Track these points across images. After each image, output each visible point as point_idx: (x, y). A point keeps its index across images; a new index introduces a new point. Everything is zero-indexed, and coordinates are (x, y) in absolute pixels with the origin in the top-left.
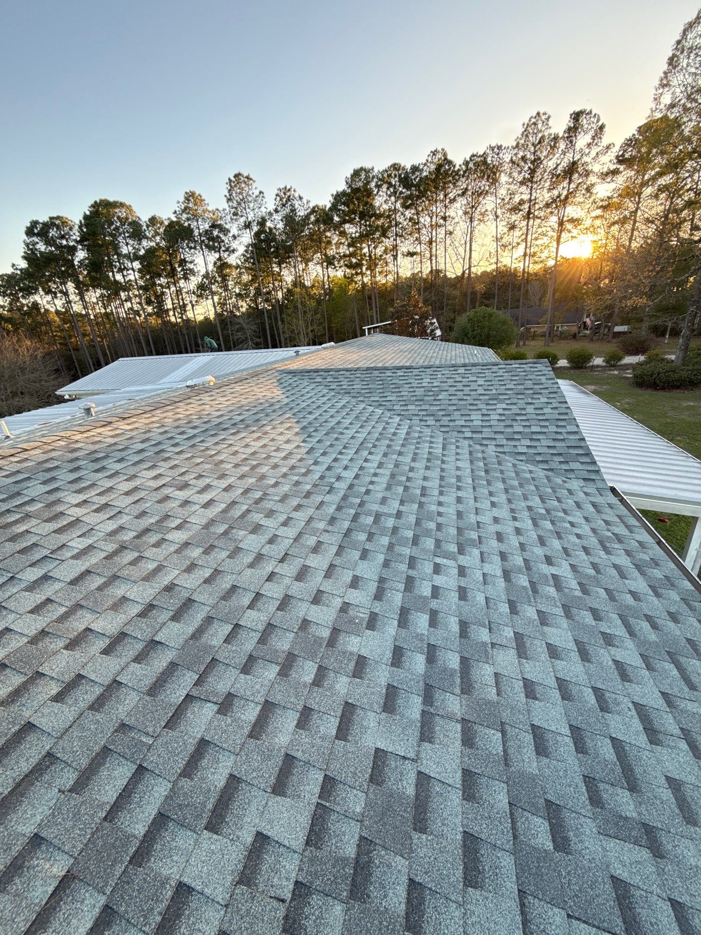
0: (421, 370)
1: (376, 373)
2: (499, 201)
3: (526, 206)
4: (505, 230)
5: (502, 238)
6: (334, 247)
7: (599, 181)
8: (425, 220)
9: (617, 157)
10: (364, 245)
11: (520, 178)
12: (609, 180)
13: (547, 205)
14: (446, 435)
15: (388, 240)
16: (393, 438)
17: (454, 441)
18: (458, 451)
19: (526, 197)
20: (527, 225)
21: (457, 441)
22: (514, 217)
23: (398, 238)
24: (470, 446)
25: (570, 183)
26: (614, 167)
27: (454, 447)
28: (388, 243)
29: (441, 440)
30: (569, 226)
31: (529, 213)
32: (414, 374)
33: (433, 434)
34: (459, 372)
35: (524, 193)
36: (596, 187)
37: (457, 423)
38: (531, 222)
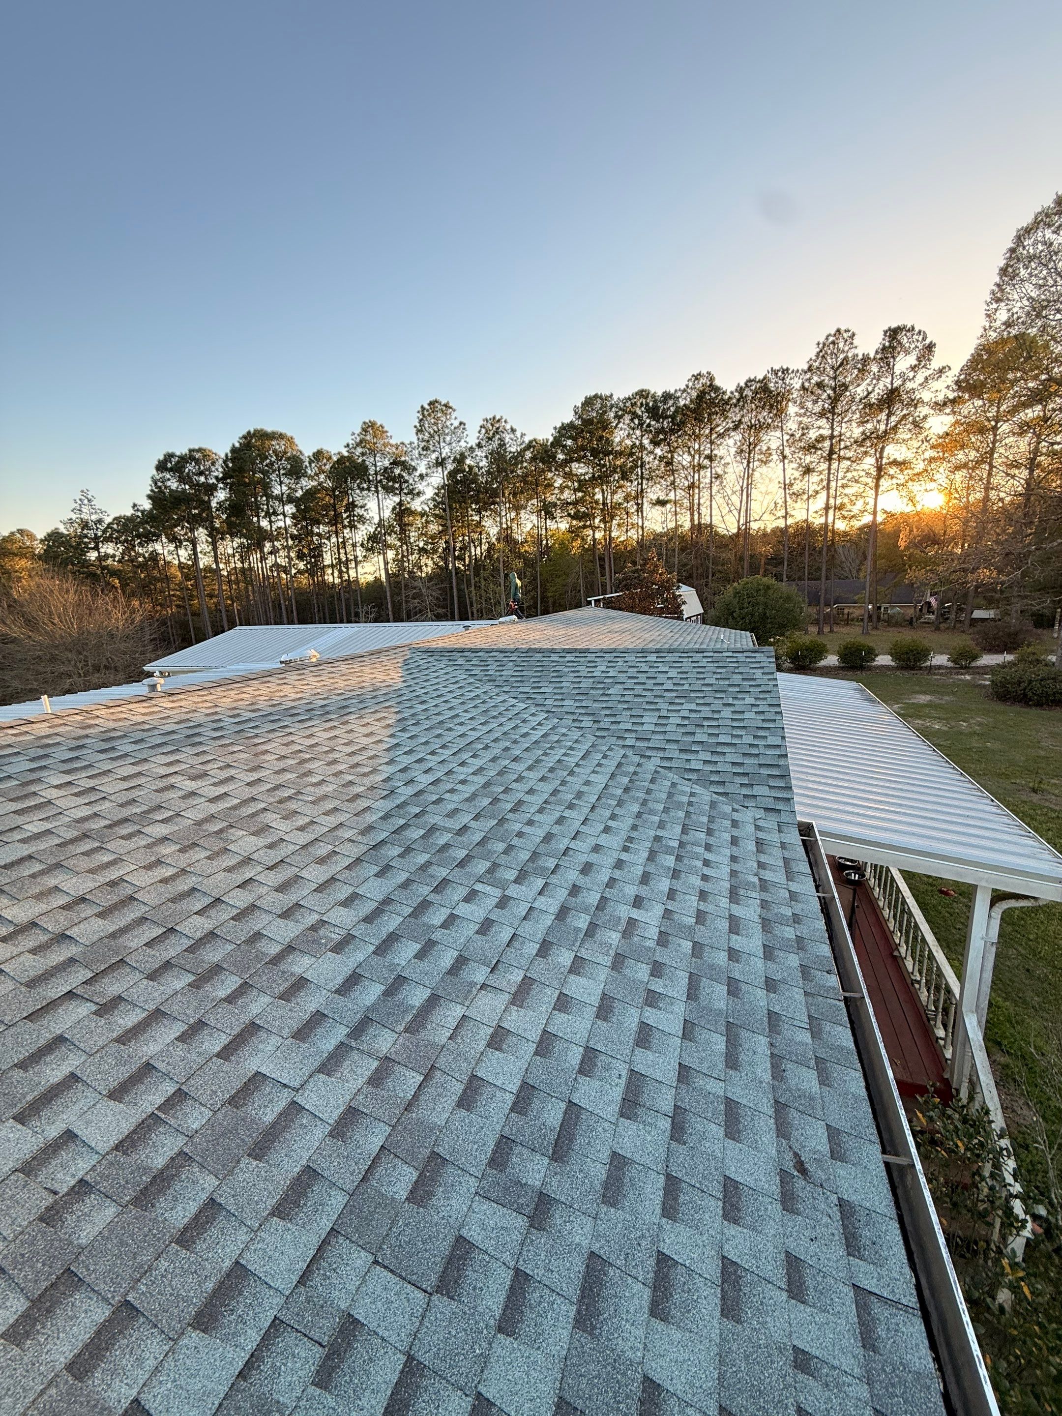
2: (786, 437)
3: (827, 444)
4: (797, 474)
5: (791, 485)
6: (557, 491)
7: (932, 412)
8: (683, 459)
9: (958, 383)
10: (597, 490)
11: (817, 408)
12: (948, 411)
13: (859, 443)
15: (629, 484)
19: (826, 432)
20: (829, 469)
22: (808, 459)
23: (645, 482)
25: (889, 416)
26: (956, 394)
28: (631, 488)
30: (892, 471)
31: (831, 452)
35: (822, 428)
36: (929, 420)
38: (835, 465)
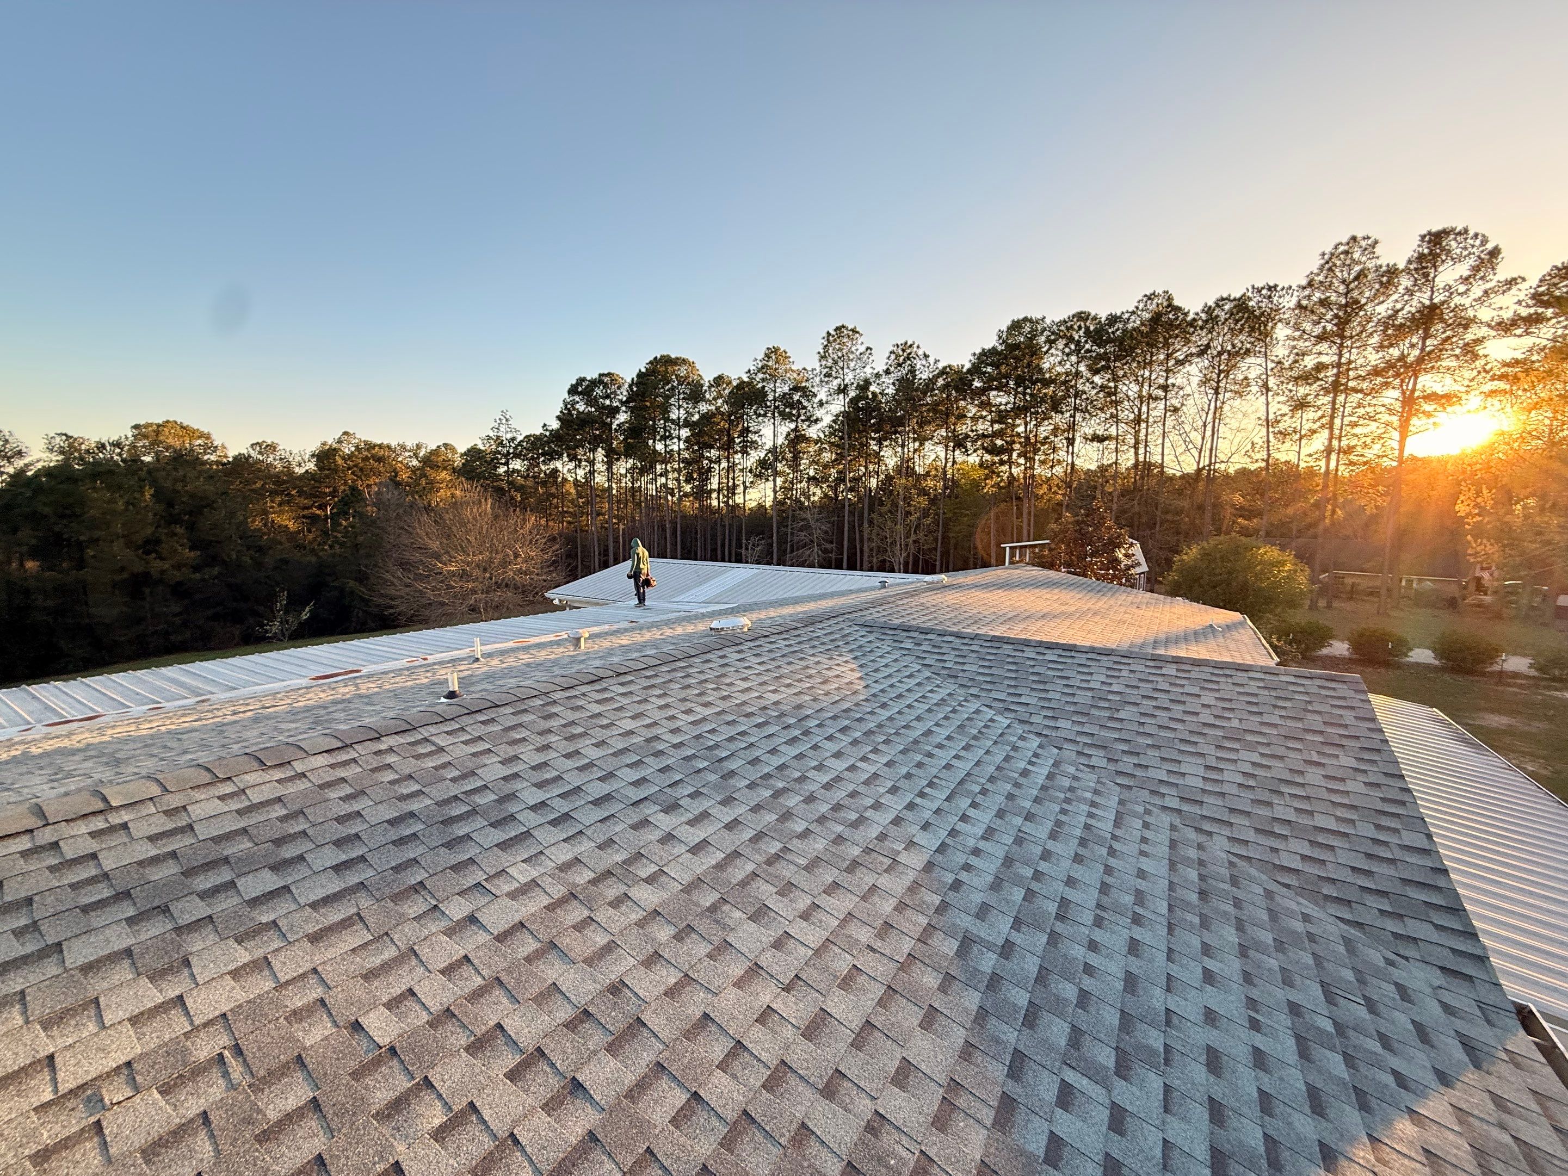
0: (1088, 656)
1: (1007, 649)
2: (1272, 365)
3: (1330, 373)
4: (1286, 409)
5: (1278, 421)
6: (968, 422)
7: (1493, 333)
8: (1129, 388)
9: (1535, 296)
10: (1018, 422)
11: (1317, 331)
12: (1518, 332)
13: (1377, 372)
14: (1126, 795)
15: (1060, 416)
16: (1022, 780)
17: (1140, 809)
18: (1148, 834)
19: (1329, 359)
20: (1333, 402)
21: (1148, 812)
22: (1303, 390)
23: (1078, 414)
24: (1173, 828)
25: (1424, 338)
26: (1530, 311)
27: (1138, 824)
28: (1060, 419)
29: (1113, 802)
30: (1427, 406)
31: (1336, 383)
32: (1076, 661)
33: (1099, 787)
34: (1164, 671)
35: (1324, 354)
37: (1151, 773)
38: (1340, 399)
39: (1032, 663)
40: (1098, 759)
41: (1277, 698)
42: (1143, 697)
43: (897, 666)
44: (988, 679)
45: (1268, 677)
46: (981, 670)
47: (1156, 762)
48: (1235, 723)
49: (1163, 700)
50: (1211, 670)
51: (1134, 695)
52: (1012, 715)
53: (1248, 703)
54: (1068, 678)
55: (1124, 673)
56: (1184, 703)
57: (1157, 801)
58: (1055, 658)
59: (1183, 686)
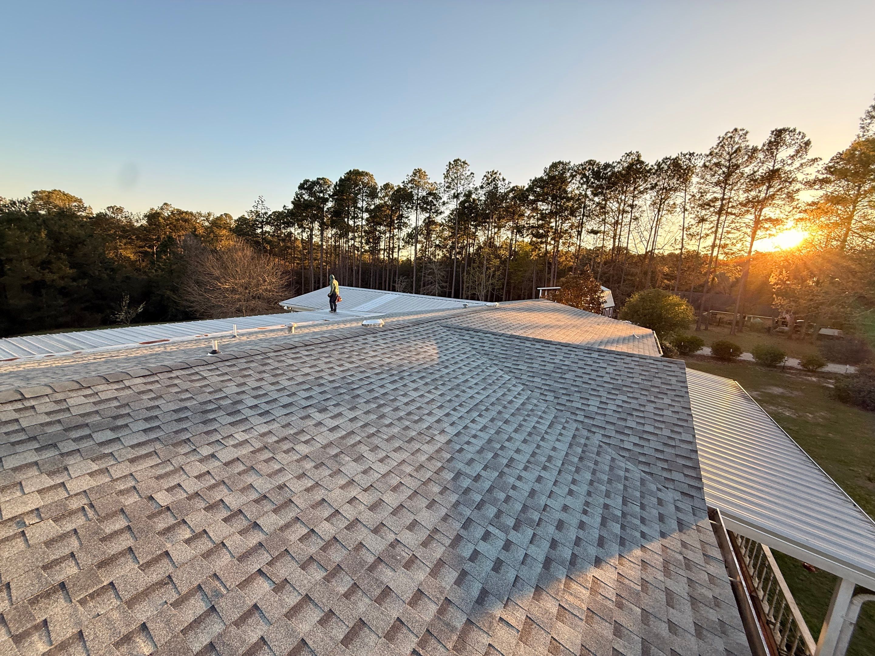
0: (557, 347)
1: (517, 341)
3: (718, 203)
7: (803, 187)
9: (827, 168)
12: (816, 187)
13: (744, 204)
14: (559, 414)
15: (574, 218)
17: (563, 421)
18: (563, 431)
20: (718, 220)
21: (567, 422)
22: (703, 212)
23: (585, 218)
24: (577, 429)
25: (769, 187)
26: (824, 176)
27: (560, 427)
28: (575, 221)
29: (551, 417)
31: (722, 209)
32: (550, 349)
34: (592, 356)
38: (723, 218)
39: (528, 349)
40: (550, 397)
41: (643, 370)
42: (579, 368)
43: (459, 348)
44: (504, 356)
45: (641, 360)
46: (502, 352)
47: (577, 399)
48: (620, 382)
49: (588, 369)
50: (615, 356)
51: (574, 367)
52: (511, 374)
53: (628, 372)
54: (544, 357)
55: (572, 356)
56: (598, 371)
57: (573, 417)
58: (540, 347)
59: (599, 363)
